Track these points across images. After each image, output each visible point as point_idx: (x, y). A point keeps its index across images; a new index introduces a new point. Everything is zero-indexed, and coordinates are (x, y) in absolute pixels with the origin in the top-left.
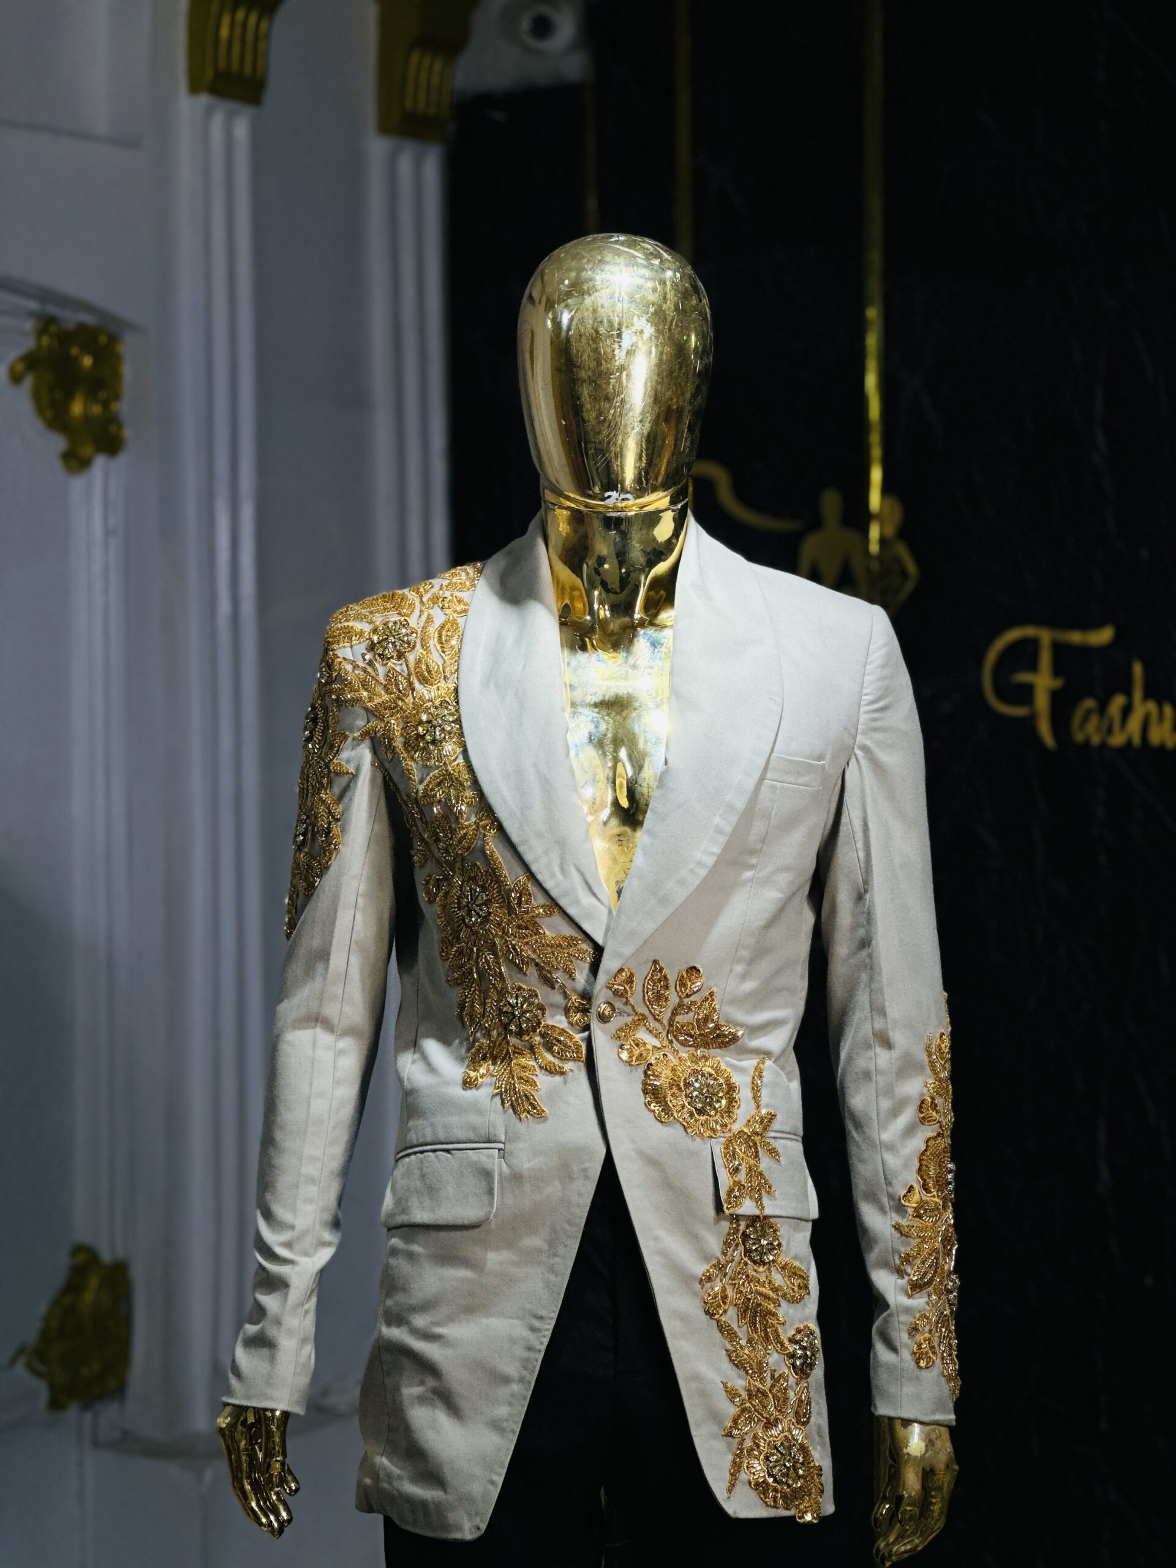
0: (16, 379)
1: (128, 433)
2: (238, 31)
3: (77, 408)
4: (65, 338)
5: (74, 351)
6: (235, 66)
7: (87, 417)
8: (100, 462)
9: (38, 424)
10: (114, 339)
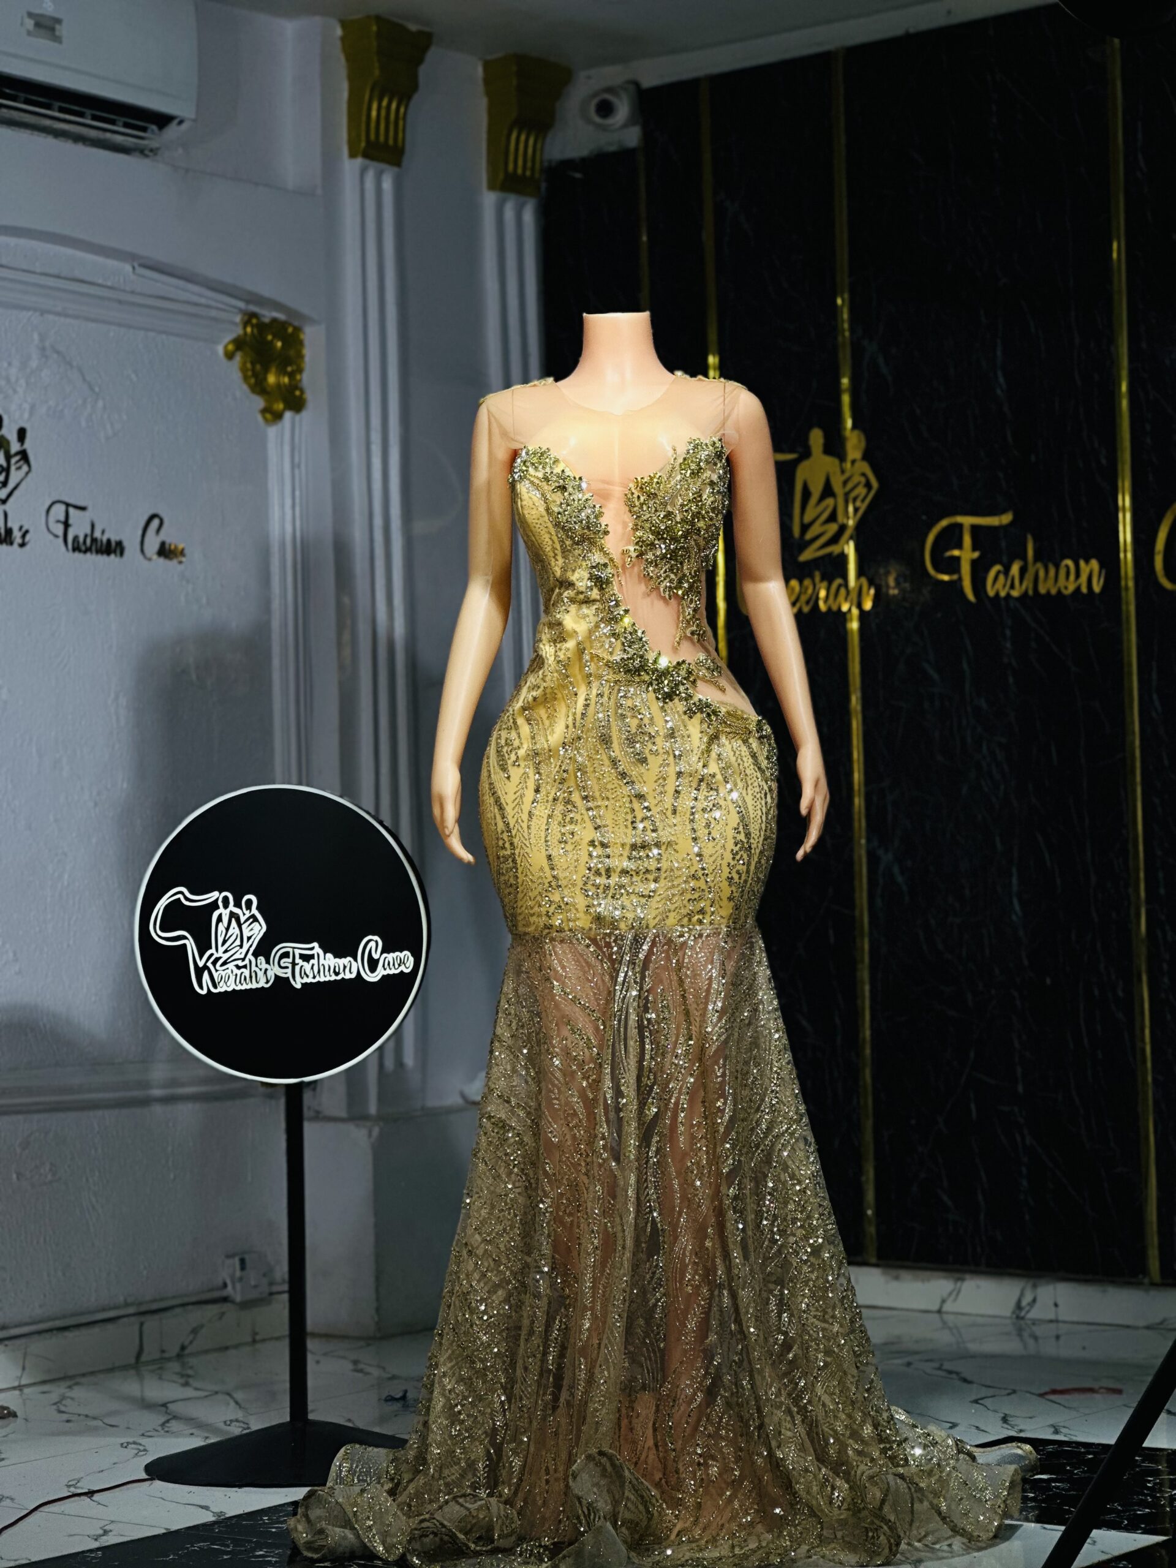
0: (230, 356)
1: (309, 396)
2: (383, 113)
3: (271, 379)
4: (263, 328)
5: (270, 337)
6: (382, 138)
7: (278, 385)
8: (288, 415)
9: (245, 387)
10: (298, 330)
